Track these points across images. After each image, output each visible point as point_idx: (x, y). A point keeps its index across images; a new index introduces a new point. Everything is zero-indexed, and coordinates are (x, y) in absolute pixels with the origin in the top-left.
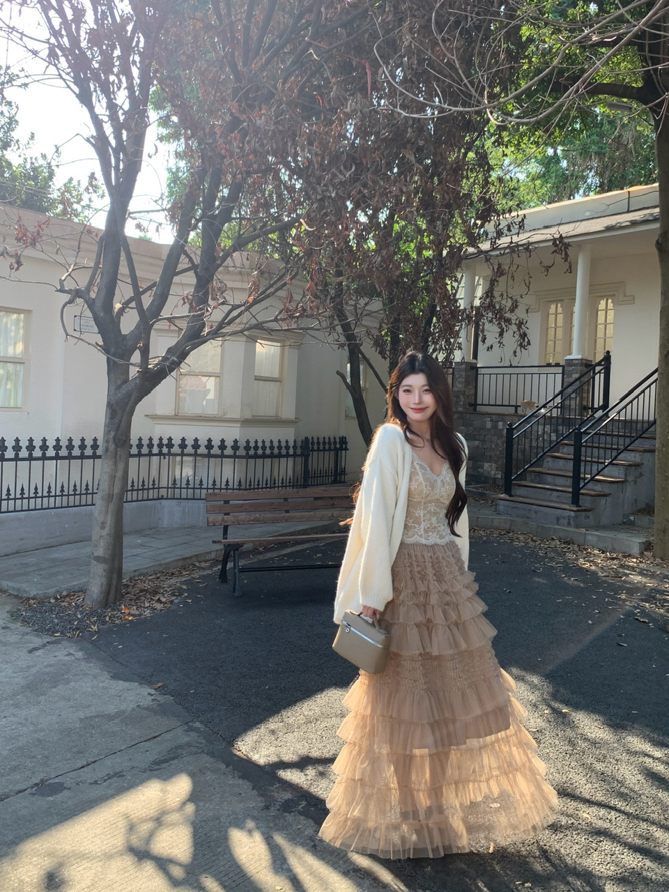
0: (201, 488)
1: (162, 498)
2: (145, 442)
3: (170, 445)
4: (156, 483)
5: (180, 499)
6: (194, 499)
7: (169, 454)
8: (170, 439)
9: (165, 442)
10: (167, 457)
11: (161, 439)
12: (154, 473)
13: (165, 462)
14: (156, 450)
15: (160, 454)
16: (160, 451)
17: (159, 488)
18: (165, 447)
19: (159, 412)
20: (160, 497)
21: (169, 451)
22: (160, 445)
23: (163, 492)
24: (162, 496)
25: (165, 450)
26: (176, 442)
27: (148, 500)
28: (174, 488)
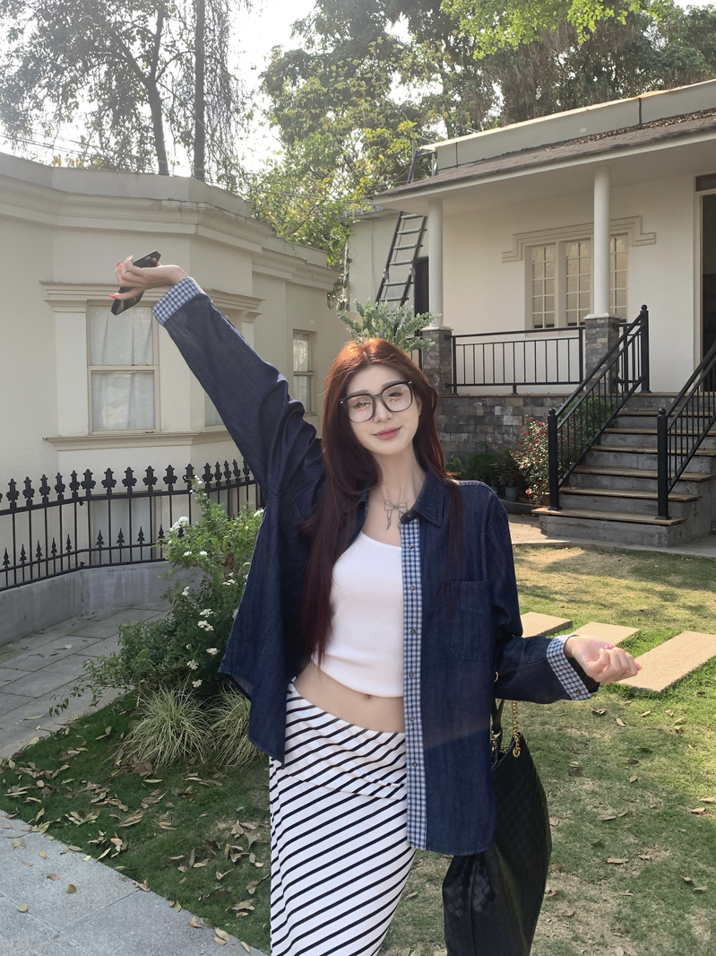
0: (141, 545)
1: (83, 566)
2: (52, 483)
3: (89, 483)
4: (72, 544)
5: (111, 564)
6: (131, 563)
7: (89, 497)
8: (88, 474)
9: (81, 478)
10: (85, 503)
11: (74, 475)
12: (68, 529)
13: (83, 509)
14: (68, 494)
15: (76, 499)
16: (75, 495)
17: (76, 552)
18: (80, 487)
19: (65, 430)
20: (79, 565)
21: (88, 493)
22: (74, 485)
23: (83, 557)
24: (82, 563)
25: (82, 492)
26: (98, 477)
27: (63, 573)
28: (100, 549)
